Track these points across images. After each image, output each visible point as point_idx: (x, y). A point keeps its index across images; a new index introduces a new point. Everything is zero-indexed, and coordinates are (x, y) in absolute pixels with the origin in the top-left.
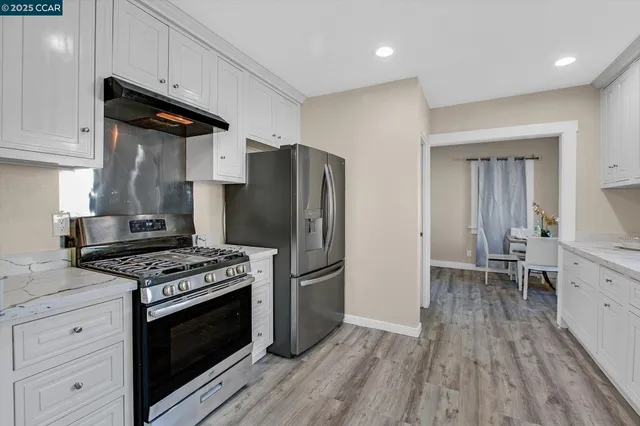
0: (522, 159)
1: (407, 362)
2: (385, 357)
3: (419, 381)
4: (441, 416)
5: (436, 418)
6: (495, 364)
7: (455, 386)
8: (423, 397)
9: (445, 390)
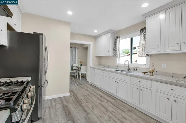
0: (75, 48)
1: (74, 102)
2: (68, 104)
3: (81, 105)
4: (92, 109)
5: (91, 110)
6: (88, 94)
7: (87, 102)
8: (85, 107)
9: (87, 104)
